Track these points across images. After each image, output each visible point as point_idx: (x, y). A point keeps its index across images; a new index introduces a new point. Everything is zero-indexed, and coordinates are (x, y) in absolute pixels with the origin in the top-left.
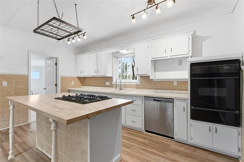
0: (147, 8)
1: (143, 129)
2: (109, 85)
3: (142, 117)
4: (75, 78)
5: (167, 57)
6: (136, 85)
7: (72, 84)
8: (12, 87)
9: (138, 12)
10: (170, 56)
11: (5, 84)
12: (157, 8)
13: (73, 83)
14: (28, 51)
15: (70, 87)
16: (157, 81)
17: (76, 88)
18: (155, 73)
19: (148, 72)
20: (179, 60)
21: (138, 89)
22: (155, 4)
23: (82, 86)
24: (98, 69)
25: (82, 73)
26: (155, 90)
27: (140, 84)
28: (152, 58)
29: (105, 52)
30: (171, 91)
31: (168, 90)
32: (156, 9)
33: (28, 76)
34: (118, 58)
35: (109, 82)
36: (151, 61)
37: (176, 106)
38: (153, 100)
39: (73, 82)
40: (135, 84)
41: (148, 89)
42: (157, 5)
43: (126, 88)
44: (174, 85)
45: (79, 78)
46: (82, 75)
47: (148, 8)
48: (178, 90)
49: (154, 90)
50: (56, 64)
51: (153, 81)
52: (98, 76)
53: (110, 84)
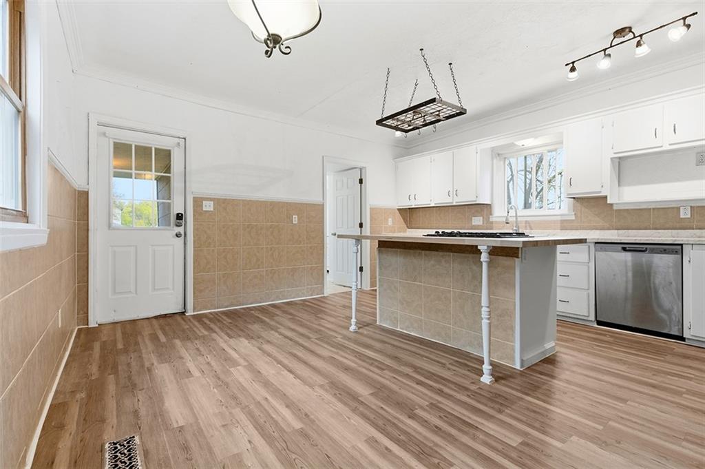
0: (611, 47)
1: (592, 318)
2: (481, 223)
3: (588, 289)
4: (393, 210)
5: (662, 146)
6: (562, 221)
7: (389, 224)
8: (303, 226)
9: (587, 56)
10: (670, 145)
12: (639, 44)
13: (391, 222)
14: (323, 157)
15: (386, 230)
16: (627, 210)
18: (621, 188)
19: (602, 186)
20: (698, 153)
21: (568, 231)
22: (633, 36)
24: (455, 187)
25: (412, 197)
26: (619, 231)
27: (574, 218)
28: (615, 153)
29: (476, 148)
30: (670, 231)
31: (663, 231)
32: (637, 47)
34: (505, 158)
35: (481, 218)
36: (611, 159)
37: (690, 261)
38: (620, 248)
39: (391, 219)
40: (559, 218)
41: (597, 229)
42: (639, 38)
43: (532, 229)
44: (681, 217)
45: (402, 211)
46: (413, 204)
47: (613, 45)
48: (693, 229)
49: (616, 231)
50: (361, 181)
51: (615, 208)
52: (454, 204)
53: (483, 221)
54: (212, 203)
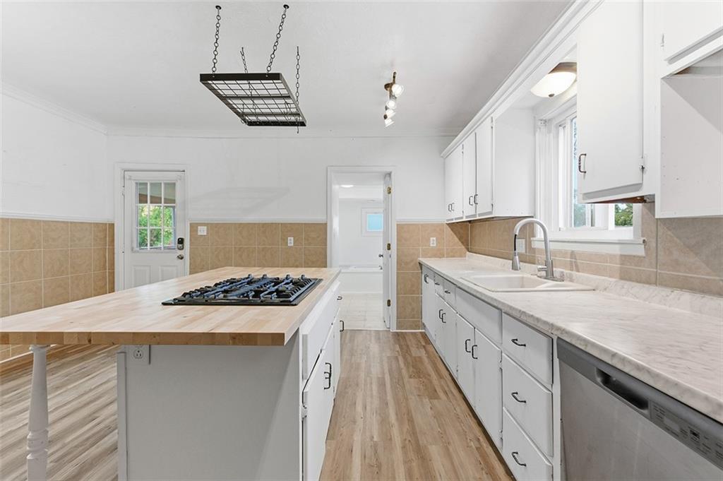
2: (524, 251)
4: (440, 225)
6: (625, 259)
7: (431, 245)
8: (301, 249)
11: (291, 241)
13: (433, 242)
14: (327, 167)
15: (425, 256)
17: (443, 256)
19: (644, 169)
23: (468, 253)
24: (477, 190)
25: (451, 208)
27: (644, 253)
28: (672, 61)
33: (326, 224)
35: (524, 241)
39: (435, 238)
43: (578, 271)
45: (452, 227)
46: (453, 217)
50: (390, 190)
52: (479, 215)
53: (526, 247)
54: (206, 227)
